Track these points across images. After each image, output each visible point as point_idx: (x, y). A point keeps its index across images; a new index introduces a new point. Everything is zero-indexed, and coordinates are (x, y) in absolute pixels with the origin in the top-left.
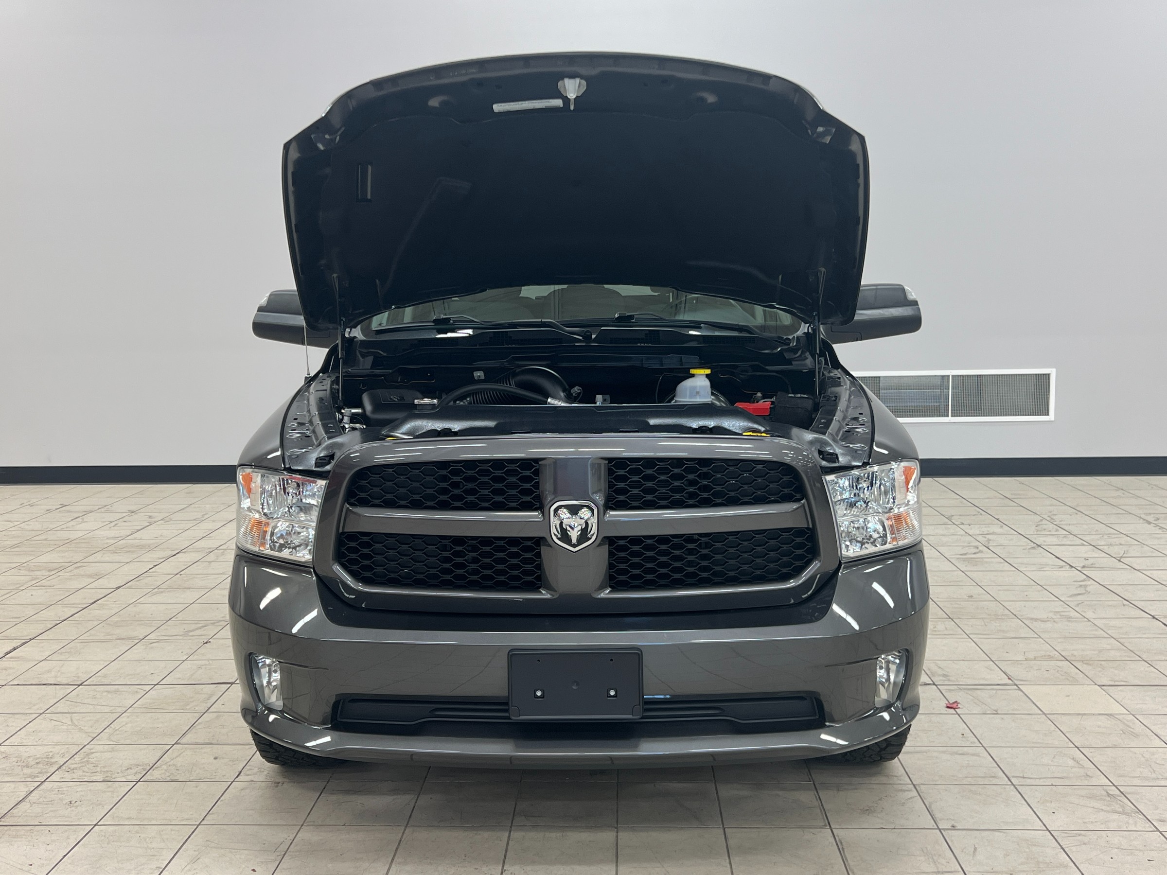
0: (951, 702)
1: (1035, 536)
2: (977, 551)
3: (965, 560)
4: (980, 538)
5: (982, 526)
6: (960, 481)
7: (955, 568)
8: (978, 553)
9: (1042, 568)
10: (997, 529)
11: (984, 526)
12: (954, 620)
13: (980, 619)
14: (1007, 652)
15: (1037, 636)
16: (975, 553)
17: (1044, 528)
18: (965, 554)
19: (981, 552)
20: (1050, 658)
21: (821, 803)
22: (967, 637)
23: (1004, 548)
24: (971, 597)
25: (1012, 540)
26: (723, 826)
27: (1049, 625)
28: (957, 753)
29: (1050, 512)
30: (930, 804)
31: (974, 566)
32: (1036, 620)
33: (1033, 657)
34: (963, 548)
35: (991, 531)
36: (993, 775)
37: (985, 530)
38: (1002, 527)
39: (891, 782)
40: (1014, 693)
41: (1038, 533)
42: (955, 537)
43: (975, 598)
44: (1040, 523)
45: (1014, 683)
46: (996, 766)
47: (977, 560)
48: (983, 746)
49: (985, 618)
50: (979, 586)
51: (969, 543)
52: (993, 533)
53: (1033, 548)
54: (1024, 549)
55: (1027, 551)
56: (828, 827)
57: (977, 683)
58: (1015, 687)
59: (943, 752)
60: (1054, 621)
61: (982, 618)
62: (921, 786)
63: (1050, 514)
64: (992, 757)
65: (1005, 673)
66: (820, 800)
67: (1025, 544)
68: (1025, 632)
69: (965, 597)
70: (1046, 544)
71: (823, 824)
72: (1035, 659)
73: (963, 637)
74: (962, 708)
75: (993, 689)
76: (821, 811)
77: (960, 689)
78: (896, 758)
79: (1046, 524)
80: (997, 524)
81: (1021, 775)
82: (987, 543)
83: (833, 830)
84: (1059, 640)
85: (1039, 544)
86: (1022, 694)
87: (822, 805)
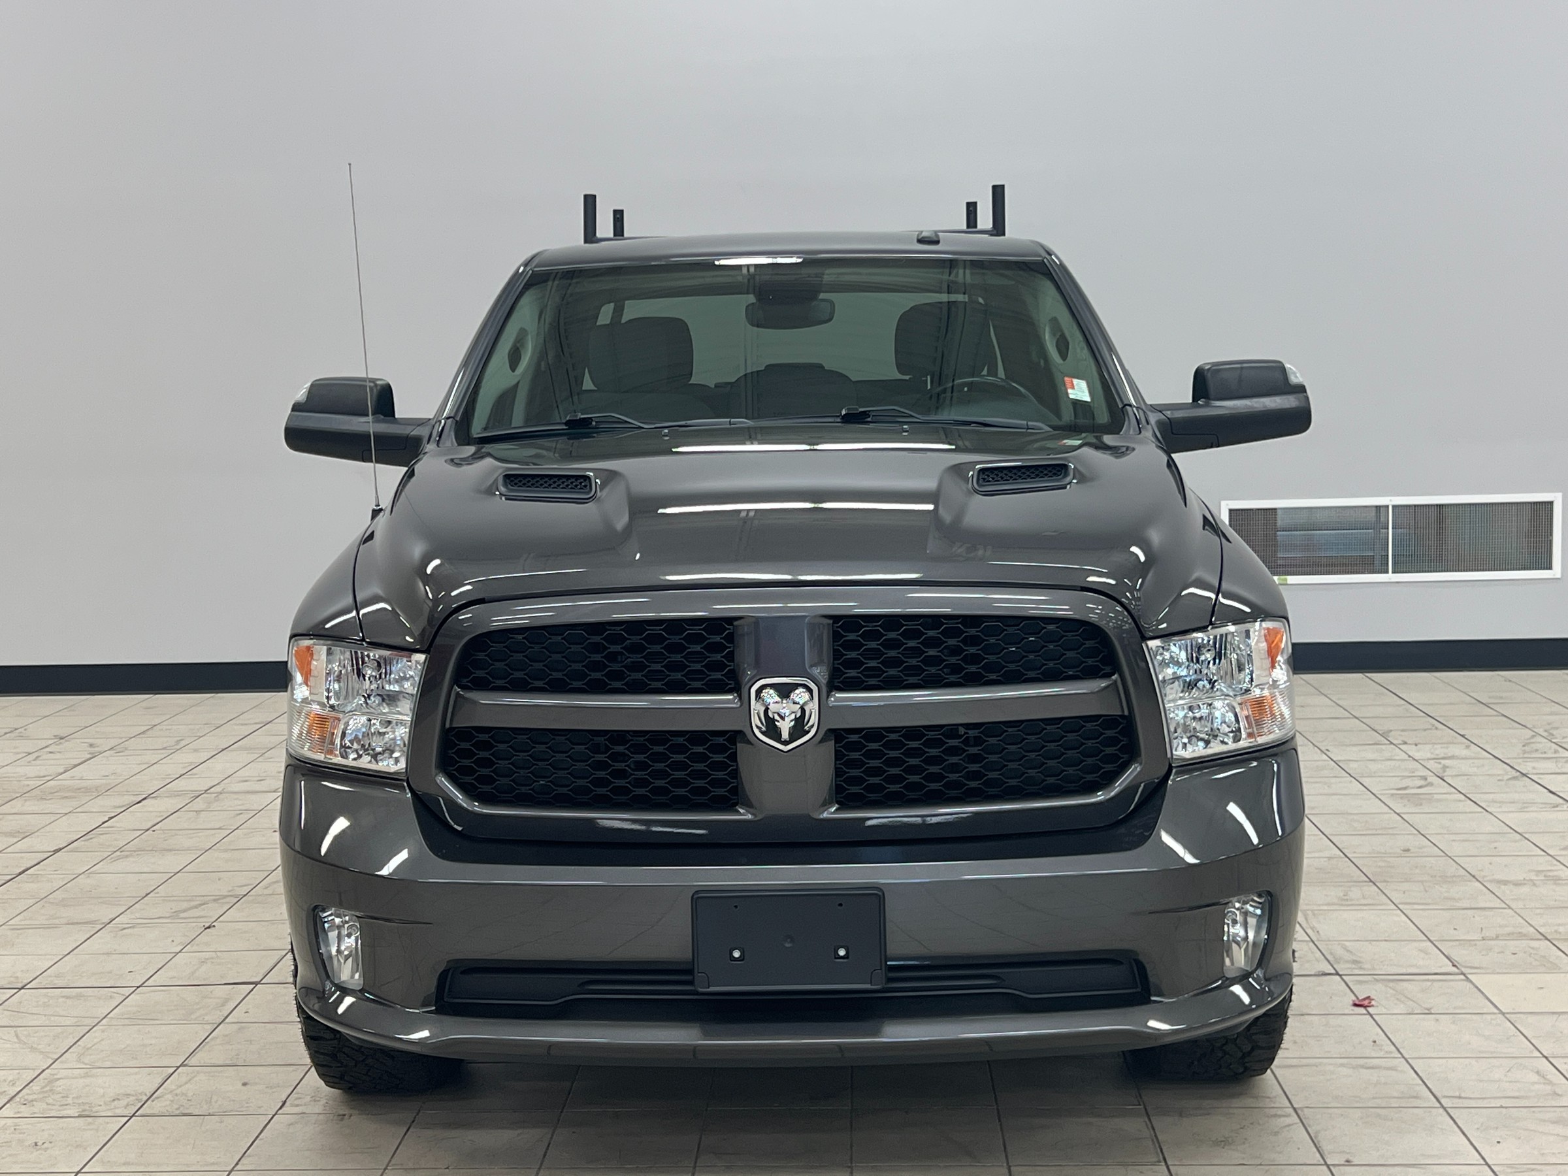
0: (1360, 998)
1: (1520, 761)
2: (1422, 783)
3: (1402, 797)
4: (1431, 765)
5: (1435, 746)
6: (1408, 677)
7: (1386, 809)
8: (1426, 786)
9: (1524, 808)
10: (1458, 750)
11: (1439, 746)
12: (1377, 884)
13: (1418, 881)
14: (1455, 929)
15: (1505, 906)
16: (1420, 787)
17: (1535, 748)
18: (1405, 788)
19: (1431, 784)
20: (1521, 936)
21: (1155, 1132)
22: (1396, 908)
23: (1468, 779)
24: (1408, 850)
25: (1483, 765)
26: (1008, 1164)
27: (1525, 890)
28: (1363, 1067)
29: (1549, 724)
30: (1317, 1133)
31: (1417, 805)
32: (1505, 883)
33: (1494, 937)
34: (1401, 780)
35: (1450, 755)
36: (1415, 1095)
37: (1440, 751)
38: (1468, 747)
39: (1260, 1105)
40: (1460, 985)
41: (1526, 756)
42: (1392, 763)
43: (1413, 853)
44: (1532, 741)
45: (1459, 970)
46: (1421, 1082)
47: (1422, 797)
48: (1403, 1057)
49: (1426, 881)
50: (1422, 835)
51: (1413, 772)
52: (1452, 757)
53: (1514, 778)
54: (1499, 780)
55: (1503, 783)
56: (1163, 1164)
57: (1404, 971)
58: (1462, 977)
59: (1342, 1065)
60: (1534, 885)
61: (1422, 882)
62: (1305, 1110)
63: (1548, 727)
64: (1416, 1072)
65: (1447, 957)
66: (1154, 1129)
67: (1501, 772)
68: (1487, 900)
69: (1399, 851)
70: (1535, 771)
71: (1156, 1160)
72: (1497, 938)
73: (1389, 908)
74: (1377, 1006)
75: (1428, 980)
76: (1154, 1143)
77: (1377, 980)
78: (1269, 1071)
79: (1539, 743)
80: (1462, 743)
81: (1457, 1094)
82: (1441, 771)
83: (1171, 1167)
84: (1538, 911)
85: (1524, 772)
86: (1472, 986)
87: (1156, 1136)
